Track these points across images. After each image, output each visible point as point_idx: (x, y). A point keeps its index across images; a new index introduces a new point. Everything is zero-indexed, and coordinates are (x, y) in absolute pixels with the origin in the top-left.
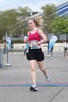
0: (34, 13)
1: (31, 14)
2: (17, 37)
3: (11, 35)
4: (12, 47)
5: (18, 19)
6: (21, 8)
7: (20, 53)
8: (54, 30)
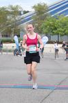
1: (22, 13)
2: (7, 36)
5: (8, 17)
7: (9, 53)
8: (45, 31)
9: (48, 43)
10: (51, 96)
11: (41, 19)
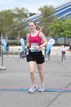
0: (31, 15)
1: (28, 15)
3: (6, 37)
4: (7, 50)
5: (14, 20)
6: (17, 9)
9: (55, 45)
10: (58, 99)
11: (48, 22)
